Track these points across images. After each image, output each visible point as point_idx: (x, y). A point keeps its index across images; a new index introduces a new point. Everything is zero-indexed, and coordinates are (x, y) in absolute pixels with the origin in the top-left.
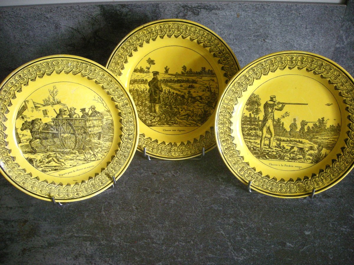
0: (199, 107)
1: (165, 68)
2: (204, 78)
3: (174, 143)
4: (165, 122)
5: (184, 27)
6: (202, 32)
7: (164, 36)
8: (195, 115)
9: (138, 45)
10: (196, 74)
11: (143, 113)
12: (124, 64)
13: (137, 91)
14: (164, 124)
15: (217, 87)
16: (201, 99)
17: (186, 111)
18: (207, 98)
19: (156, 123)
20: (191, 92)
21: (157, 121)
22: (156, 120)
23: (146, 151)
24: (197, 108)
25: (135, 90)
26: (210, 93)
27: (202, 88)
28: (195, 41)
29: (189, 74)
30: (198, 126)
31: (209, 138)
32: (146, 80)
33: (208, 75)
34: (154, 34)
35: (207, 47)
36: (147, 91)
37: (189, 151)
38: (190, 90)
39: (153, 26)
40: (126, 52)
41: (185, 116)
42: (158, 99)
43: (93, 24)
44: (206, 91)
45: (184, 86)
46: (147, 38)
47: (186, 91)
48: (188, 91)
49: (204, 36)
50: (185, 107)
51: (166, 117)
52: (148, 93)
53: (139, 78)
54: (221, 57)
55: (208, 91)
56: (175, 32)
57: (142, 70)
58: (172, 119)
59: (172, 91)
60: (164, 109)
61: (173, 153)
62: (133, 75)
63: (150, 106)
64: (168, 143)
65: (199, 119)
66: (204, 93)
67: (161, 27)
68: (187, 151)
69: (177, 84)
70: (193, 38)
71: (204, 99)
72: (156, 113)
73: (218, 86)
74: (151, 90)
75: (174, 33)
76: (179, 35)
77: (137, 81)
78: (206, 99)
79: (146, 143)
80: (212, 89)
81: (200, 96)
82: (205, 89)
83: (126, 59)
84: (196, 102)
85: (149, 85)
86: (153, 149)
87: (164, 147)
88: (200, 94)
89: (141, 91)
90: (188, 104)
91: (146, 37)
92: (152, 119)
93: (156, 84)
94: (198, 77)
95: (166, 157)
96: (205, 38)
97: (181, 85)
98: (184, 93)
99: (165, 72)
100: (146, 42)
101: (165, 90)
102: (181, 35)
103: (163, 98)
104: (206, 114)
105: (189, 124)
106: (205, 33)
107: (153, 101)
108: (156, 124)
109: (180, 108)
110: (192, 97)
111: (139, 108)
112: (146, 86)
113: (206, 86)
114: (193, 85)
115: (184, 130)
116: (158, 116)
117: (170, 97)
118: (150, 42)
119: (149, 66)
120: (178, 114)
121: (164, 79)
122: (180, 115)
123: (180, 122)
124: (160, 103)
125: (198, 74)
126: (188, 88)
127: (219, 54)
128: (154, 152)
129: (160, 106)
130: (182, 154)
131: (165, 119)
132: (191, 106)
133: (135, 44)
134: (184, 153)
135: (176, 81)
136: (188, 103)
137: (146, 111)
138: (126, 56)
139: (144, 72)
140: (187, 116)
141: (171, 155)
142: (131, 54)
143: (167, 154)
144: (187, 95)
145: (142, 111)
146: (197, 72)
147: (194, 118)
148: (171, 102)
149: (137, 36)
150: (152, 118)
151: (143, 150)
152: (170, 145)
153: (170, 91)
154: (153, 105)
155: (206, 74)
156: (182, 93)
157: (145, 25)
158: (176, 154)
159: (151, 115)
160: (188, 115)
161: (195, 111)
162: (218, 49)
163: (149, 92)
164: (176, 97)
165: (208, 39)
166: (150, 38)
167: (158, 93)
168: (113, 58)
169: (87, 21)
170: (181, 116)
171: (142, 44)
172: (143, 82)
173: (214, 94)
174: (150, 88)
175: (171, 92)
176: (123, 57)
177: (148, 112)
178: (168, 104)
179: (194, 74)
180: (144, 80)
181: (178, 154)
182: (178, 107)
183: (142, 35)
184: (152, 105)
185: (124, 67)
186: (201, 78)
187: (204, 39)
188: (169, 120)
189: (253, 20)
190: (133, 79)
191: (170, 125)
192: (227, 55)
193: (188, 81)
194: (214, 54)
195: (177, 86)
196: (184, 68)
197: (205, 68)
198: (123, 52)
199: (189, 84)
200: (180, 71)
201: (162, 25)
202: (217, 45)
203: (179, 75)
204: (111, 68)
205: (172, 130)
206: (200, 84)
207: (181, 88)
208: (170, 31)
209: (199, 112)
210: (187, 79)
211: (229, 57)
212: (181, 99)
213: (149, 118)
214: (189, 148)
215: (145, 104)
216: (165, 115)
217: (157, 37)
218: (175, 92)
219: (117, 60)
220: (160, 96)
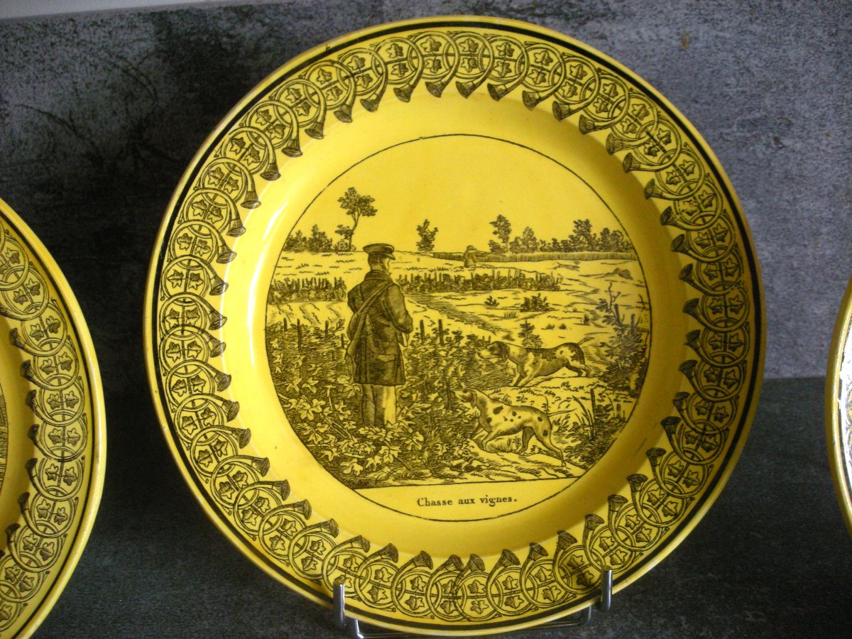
0: (570, 394)
1: (419, 229)
2: (585, 267)
3: (472, 557)
4: (426, 466)
5: (496, 49)
6: (571, 68)
7: (413, 87)
8: (555, 428)
9: (302, 131)
10: (553, 250)
11: (326, 428)
12: (242, 211)
13: (299, 332)
14: (422, 474)
15: (642, 302)
16: (580, 356)
17: (514, 414)
18: (603, 350)
19: (387, 469)
20: (533, 328)
21: (388, 465)
22: (386, 460)
23: (345, 600)
24: (564, 398)
25: (289, 327)
26: (616, 329)
27: (580, 307)
28: (547, 105)
29: (522, 251)
30: (569, 476)
31: (627, 525)
32: (340, 284)
33: (602, 253)
34: (370, 79)
35: (595, 128)
36: (344, 332)
37: (541, 590)
38: (532, 322)
39: (366, 44)
40: (251, 159)
41: (512, 437)
42: (391, 365)
43: (129, 96)
44: (599, 322)
45: (502, 303)
46: (341, 97)
47: (514, 326)
48: (522, 326)
49: (583, 81)
50: (513, 394)
51: (431, 444)
52: (346, 339)
53: (309, 277)
54: (657, 171)
55: (608, 320)
56: (461, 70)
57: (321, 242)
58: (458, 451)
59: (452, 326)
60: (418, 406)
61: (469, 603)
62: (282, 263)
63: (356, 396)
64: (444, 560)
65: (573, 445)
66: (591, 328)
67: (399, 51)
68: (528, 590)
69: (474, 295)
70: (537, 92)
72: (384, 426)
73: (645, 300)
74: (359, 327)
75: (454, 75)
76: (475, 82)
77: (297, 291)
78: (598, 354)
79: (346, 561)
80: (622, 310)
81: (574, 346)
82: (592, 312)
83: (250, 189)
84: (559, 369)
85: (352, 304)
86: (377, 587)
87: (426, 579)
88: (575, 334)
89: (317, 333)
90: (523, 381)
91: (339, 92)
92: (368, 455)
93: (383, 299)
94: (562, 262)
95: (437, 621)
96: (588, 93)
97: (490, 299)
98: (505, 334)
99: (419, 244)
100: (338, 118)
101: (422, 323)
102: (485, 85)
103: (413, 359)
104: (604, 420)
105: (531, 472)
106: (585, 68)
107: (372, 372)
108: (387, 478)
109: (488, 400)
110: (538, 351)
111: (308, 406)
112: (340, 312)
113: (595, 297)
114: (542, 298)
115: (510, 499)
116: (397, 441)
117: (443, 353)
118: (353, 115)
119: (348, 222)
120: (480, 426)
121: (418, 278)
122: (490, 432)
123: (489, 461)
124: (403, 380)
125: (560, 250)
126: (522, 311)
127: (650, 158)
128: (382, 602)
129: (401, 397)
130: (506, 604)
131: (426, 454)
132: (539, 387)
133: (291, 124)
134: (517, 601)
135: (467, 282)
136: (521, 377)
137: (341, 418)
138: (251, 175)
139: (330, 250)
140: (520, 434)
141: (461, 614)
142: (274, 166)
143: (440, 609)
144: (519, 341)
145: (322, 421)
146: (555, 240)
147: (552, 440)
148: (450, 374)
149: (297, 91)
150: (368, 449)
151: (331, 594)
152: (452, 568)
153: (445, 327)
154: (370, 394)
155: (593, 250)
156: (494, 332)
157: (333, 44)
158: (482, 606)
159: (363, 439)
160: (527, 430)
161: (553, 409)
162: (644, 134)
163: (351, 334)
164: (471, 353)
165: (598, 93)
166: (355, 96)
167: (391, 336)
168: (194, 184)
169: (106, 81)
170: (493, 438)
171: (322, 124)
172: (328, 290)
173: (632, 331)
174: (357, 319)
175: (446, 332)
176: (240, 179)
177: (351, 425)
178: (436, 383)
179: (542, 249)
180: (327, 283)
181: (491, 609)
182: (479, 394)
183: (318, 84)
184: (364, 389)
185: (241, 226)
186: (575, 268)
187: (584, 95)
188: (444, 457)
189: (737, 60)
190: (281, 278)
191: (448, 480)
192: (683, 157)
193: (518, 282)
194: (629, 157)
195: (473, 303)
196: (502, 225)
197: (587, 222)
198: (237, 157)
199: (524, 295)
200: (483, 239)
201: (402, 41)
202: (637, 118)
203: (480, 256)
204: (185, 231)
205: (455, 502)
206: (573, 291)
207: (492, 312)
208: (438, 66)
209: (572, 414)
210: (513, 274)
211: (693, 164)
212: (494, 360)
213: (356, 452)
214: (537, 576)
215: (337, 389)
216: (423, 433)
217: (383, 92)
218: (467, 330)
219: (211, 196)
220: (399, 351)
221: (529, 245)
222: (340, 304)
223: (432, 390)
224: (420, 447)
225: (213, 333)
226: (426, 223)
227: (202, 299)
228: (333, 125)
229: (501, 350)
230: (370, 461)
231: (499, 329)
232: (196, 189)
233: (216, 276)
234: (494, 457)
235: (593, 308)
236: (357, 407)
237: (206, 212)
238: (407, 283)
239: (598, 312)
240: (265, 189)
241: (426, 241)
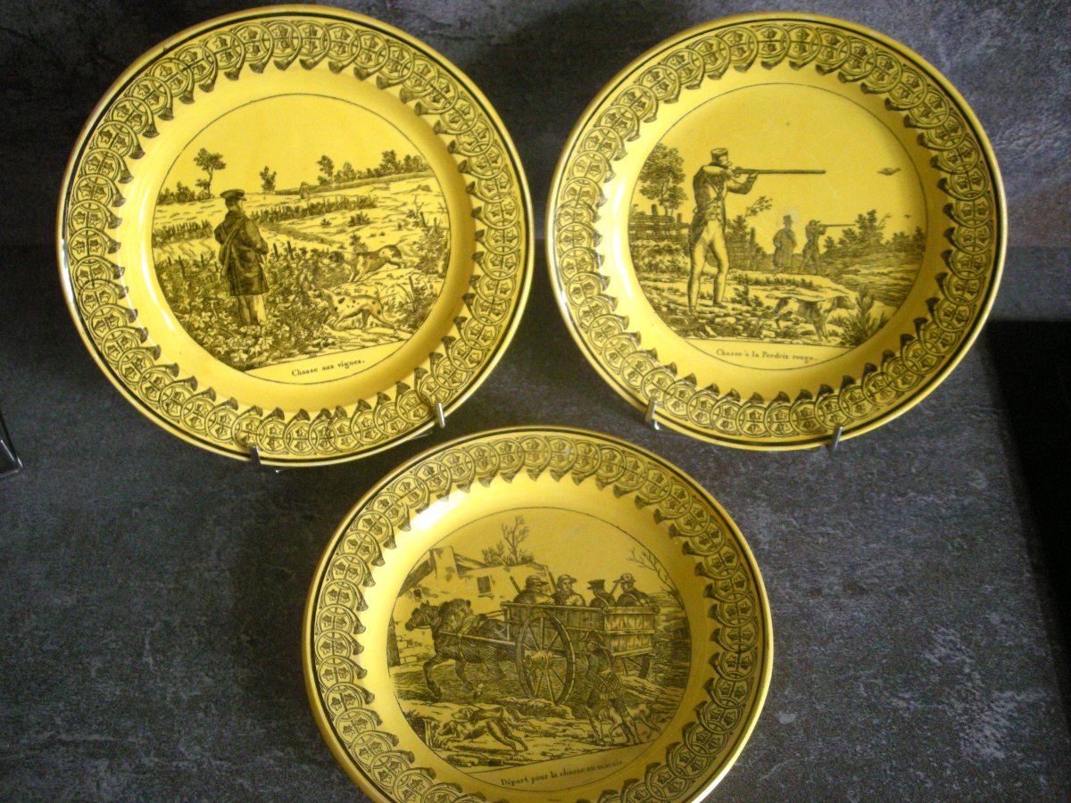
0: (394, 282)
1: (262, 174)
2: (395, 187)
3: (337, 408)
4: (294, 347)
5: (303, 31)
6: (365, 40)
7: (240, 69)
8: (386, 308)
9: (156, 117)
10: (368, 178)
11: (215, 331)
12: (120, 186)
13: (182, 265)
14: (292, 353)
16: (398, 253)
17: (354, 302)
18: (415, 247)
19: (266, 354)
20: (359, 238)
21: (266, 350)
22: (264, 347)
24: (389, 285)
25: (173, 262)
26: (423, 231)
27: (394, 218)
28: (350, 71)
29: (344, 181)
30: (400, 340)
31: (445, 372)
32: (206, 225)
33: (407, 175)
34: (204, 68)
35: (390, 85)
36: (216, 259)
37: (389, 424)
38: (358, 234)
39: (195, 41)
40: (119, 146)
41: (355, 318)
42: (256, 280)
44: (410, 226)
45: (334, 223)
46: (183, 85)
47: (345, 239)
48: (351, 237)
49: (376, 50)
50: (351, 288)
51: (295, 332)
52: (219, 265)
53: (182, 223)
54: (441, 114)
55: (416, 224)
56: (276, 51)
57: (186, 194)
58: (316, 334)
59: (298, 244)
60: (282, 306)
61: (339, 440)
62: (158, 215)
63: (234, 306)
64: (317, 413)
65: (401, 318)
66: (404, 232)
67: (224, 42)
68: (380, 425)
69: (312, 219)
70: (341, 61)
71: (406, 254)
72: (258, 324)
74: (227, 255)
75: (271, 55)
76: (290, 59)
77: (174, 234)
78: (412, 250)
79: (247, 425)
80: (426, 216)
81: (392, 247)
82: (404, 220)
83: (123, 168)
84: (383, 265)
85: (219, 238)
87: (307, 429)
88: (393, 238)
89: (196, 264)
90: (357, 278)
91: (180, 82)
92: (250, 346)
93: (242, 231)
94: (376, 185)
95: (319, 456)
96: (381, 59)
97: (324, 220)
98: (339, 245)
99: (263, 186)
100: (184, 102)
101: (275, 246)
102: (297, 60)
103: (272, 272)
104: (422, 297)
105: (372, 341)
106: (376, 40)
107: (243, 286)
108: (267, 360)
109: (333, 295)
110: (366, 254)
111: (199, 318)
112: (211, 246)
113: (405, 209)
114: (364, 215)
115: (360, 362)
116: (270, 333)
117: (294, 265)
118: (195, 99)
119: (205, 176)
120: (330, 314)
121: (266, 212)
122: (338, 317)
123: (340, 337)
124: (267, 289)
125: (373, 176)
126: (350, 226)
127: (435, 104)
128: (278, 449)
129: (268, 301)
130: (366, 437)
131: (293, 339)
132: (369, 280)
133: (146, 113)
134: (373, 434)
135: (304, 210)
136: (356, 275)
137: (225, 323)
138: (122, 157)
139: (194, 200)
141: (335, 449)
142: (139, 147)
143: (319, 447)
144: (350, 249)
145: (211, 327)
146: (369, 171)
147: (385, 317)
148: (302, 279)
149: (146, 87)
150: (250, 342)
152: (324, 418)
153: (292, 246)
154: (244, 302)
155: (400, 173)
156: (330, 245)
157: (168, 45)
158: (350, 441)
159: (244, 335)
160: (365, 313)
161: (382, 294)
162: (428, 87)
163: (222, 261)
164: (315, 263)
165: (389, 58)
166: (194, 83)
167: (253, 259)
168: (78, 173)
170: (341, 321)
171: (171, 109)
172: (198, 231)
173: (436, 230)
174: (225, 249)
175: (294, 249)
176: (113, 162)
177: (233, 327)
178: (292, 288)
179: (360, 178)
180: (197, 225)
181: (356, 442)
182: (326, 291)
183: (162, 78)
184: (239, 300)
185: (121, 198)
186: (387, 189)
187: (378, 60)
188: (307, 339)
190: (159, 227)
191: (312, 355)
192: (461, 102)
193: (344, 205)
194: (418, 105)
195: (312, 225)
196: (326, 163)
197: (392, 152)
198: (108, 146)
199: (350, 214)
200: (313, 176)
201: (224, 34)
202: (422, 74)
203: (312, 189)
204: (79, 210)
205: (320, 369)
206: (387, 207)
207: (327, 230)
208: (257, 50)
209: (397, 296)
210: (339, 199)
211: (469, 107)
212: (333, 265)
213: (240, 345)
214: (386, 415)
215: (219, 303)
216: (288, 325)
217: (216, 76)
218: (310, 246)
219: (93, 179)
220: (261, 269)
221: (349, 177)
222: (209, 240)
223: (291, 293)
224: (288, 335)
225: (116, 281)
226: (267, 169)
227: (103, 258)
228: (179, 108)
229: (338, 257)
230: (252, 350)
231: (334, 242)
232: (80, 176)
233: (110, 239)
234: (343, 334)
235: (404, 217)
236: (236, 314)
237: (92, 193)
238: (258, 217)
239: (408, 219)
240: (135, 166)
241: (269, 183)
